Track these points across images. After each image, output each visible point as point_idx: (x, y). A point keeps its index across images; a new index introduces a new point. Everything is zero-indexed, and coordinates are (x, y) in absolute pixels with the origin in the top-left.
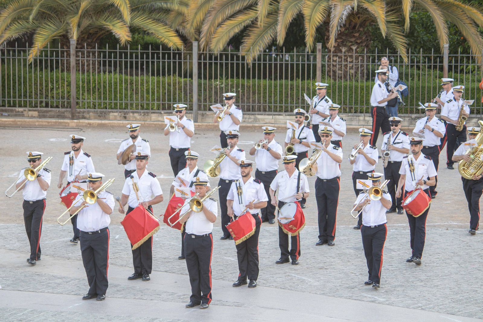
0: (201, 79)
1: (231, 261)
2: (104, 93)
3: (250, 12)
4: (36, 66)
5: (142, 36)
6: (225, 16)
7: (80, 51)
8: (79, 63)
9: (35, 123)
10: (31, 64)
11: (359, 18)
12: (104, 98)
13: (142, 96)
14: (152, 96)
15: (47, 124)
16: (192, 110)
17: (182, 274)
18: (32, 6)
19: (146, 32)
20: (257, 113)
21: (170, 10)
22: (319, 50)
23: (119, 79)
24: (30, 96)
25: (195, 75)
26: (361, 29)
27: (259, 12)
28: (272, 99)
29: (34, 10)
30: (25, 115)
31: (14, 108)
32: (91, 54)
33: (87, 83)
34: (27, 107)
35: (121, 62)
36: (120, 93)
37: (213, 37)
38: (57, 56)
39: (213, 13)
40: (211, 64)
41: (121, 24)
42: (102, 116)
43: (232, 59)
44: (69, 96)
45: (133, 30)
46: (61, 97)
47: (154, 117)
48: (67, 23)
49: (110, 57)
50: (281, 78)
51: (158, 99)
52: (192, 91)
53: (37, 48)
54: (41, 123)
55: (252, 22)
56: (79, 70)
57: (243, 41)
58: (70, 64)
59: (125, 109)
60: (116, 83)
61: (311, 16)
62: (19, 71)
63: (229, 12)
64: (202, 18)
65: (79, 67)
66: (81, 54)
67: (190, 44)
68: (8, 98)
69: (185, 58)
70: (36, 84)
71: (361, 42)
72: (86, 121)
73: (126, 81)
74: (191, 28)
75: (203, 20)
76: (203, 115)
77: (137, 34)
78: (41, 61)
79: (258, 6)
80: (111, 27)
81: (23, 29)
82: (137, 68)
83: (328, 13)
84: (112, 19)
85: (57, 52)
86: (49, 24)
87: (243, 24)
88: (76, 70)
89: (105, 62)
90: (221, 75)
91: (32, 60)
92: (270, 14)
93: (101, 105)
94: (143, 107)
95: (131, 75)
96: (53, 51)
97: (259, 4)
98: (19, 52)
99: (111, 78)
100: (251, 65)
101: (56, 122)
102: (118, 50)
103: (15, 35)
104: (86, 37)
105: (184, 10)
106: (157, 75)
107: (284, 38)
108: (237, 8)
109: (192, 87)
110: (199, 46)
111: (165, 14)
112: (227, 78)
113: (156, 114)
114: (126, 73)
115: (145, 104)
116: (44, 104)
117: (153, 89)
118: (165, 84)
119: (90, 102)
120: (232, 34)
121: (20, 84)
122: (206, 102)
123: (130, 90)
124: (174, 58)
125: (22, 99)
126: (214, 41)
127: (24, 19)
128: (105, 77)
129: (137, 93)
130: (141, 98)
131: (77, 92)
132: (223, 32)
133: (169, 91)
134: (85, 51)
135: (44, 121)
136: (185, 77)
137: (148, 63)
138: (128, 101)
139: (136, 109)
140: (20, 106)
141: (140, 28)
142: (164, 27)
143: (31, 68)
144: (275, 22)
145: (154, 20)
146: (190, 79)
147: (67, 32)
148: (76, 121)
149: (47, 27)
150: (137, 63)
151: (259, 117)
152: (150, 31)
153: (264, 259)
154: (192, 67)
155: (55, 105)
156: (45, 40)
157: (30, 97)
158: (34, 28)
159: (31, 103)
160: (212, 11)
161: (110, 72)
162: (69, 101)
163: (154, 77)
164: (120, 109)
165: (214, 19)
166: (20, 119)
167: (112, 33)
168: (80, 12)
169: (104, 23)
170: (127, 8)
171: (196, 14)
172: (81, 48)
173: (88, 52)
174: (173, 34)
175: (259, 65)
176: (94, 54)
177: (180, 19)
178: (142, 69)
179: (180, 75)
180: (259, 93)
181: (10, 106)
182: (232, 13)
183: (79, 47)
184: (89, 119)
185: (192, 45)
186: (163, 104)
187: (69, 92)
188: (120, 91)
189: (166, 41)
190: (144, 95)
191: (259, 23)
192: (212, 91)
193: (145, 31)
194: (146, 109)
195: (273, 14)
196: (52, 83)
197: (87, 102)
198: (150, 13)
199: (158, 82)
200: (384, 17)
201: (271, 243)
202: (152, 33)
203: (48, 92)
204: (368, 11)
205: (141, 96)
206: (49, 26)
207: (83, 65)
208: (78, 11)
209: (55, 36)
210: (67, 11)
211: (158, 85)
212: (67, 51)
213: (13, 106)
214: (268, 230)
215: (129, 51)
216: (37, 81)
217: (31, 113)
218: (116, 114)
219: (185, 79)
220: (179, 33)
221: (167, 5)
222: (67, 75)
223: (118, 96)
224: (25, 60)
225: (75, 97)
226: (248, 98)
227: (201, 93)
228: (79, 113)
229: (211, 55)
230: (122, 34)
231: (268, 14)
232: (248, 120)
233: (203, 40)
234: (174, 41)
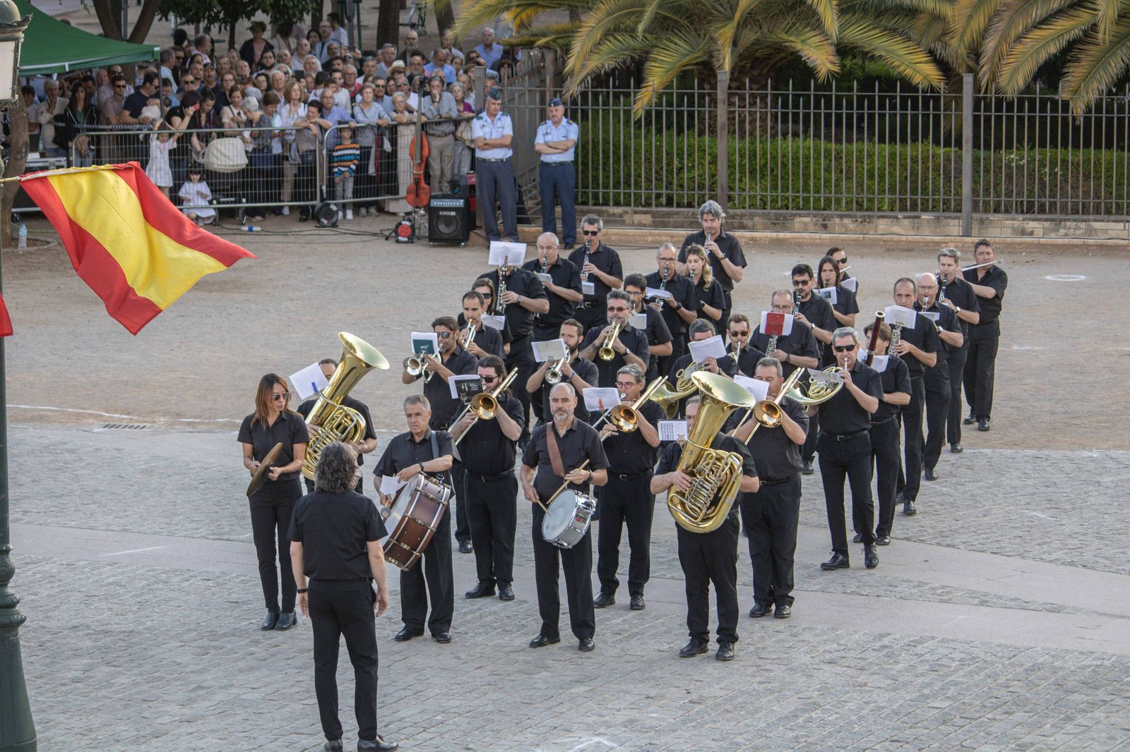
0: (979, 149)
1: (1039, 519)
2: (783, 178)
3: (1081, 14)
4: (648, 124)
5: (860, 62)
6: (1029, 21)
7: (736, 94)
8: (734, 118)
9: (646, 238)
10: (639, 120)
12: (782, 187)
13: (860, 185)
14: (879, 183)
16: (960, 211)
17: (938, 544)
18: (643, 6)
19: (869, 55)
20: (1092, 217)
21: (917, 10)
23: (814, 149)
24: (635, 184)
25: (967, 142)
27: (1100, 13)
28: (1123, 189)
29: (647, 14)
30: (627, 222)
31: (604, 208)
32: (758, 100)
33: (750, 158)
34: (630, 205)
35: (817, 116)
36: (815, 177)
37: (1006, 62)
38: (691, 104)
39: (1006, 15)
40: (999, 119)
41: (818, 38)
42: (778, 224)
43: (1043, 109)
44: (713, 184)
45: (843, 50)
46: (699, 186)
47: (883, 226)
48: (711, 38)
49: (796, 106)
51: (892, 190)
52: (961, 173)
53: (650, 88)
54: (657, 238)
55: (1085, 32)
56: (734, 132)
57: (1066, 70)
58: (716, 121)
59: (824, 209)
60: (807, 157)
62: (617, 133)
63: (1037, 12)
64: (982, 26)
65: (734, 125)
66: (739, 99)
67: (957, 78)
68: (593, 188)
69: (947, 108)
70: (648, 160)
72: (748, 234)
73: (828, 152)
74: (959, 46)
75: (986, 30)
76: (982, 222)
77: (850, 58)
78: (659, 114)
79: (1098, 2)
80: (799, 46)
81: (624, 50)
82: (850, 127)
84: (800, 29)
85: (691, 96)
86: (676, 40)
87: (1067, 37)
88: (729, 132)
89: (785, 116)
90: (1020, 141)
91: (641, 113)
92: (1122, 17)
93: (777, 201)
94: (862, 206)
95: (839, 141)
96: (683, 94)
98: (616, 96)
99: (798, 147)
100: (1082, 120)
102: (812, 92)
103: (609, 64)
104: (749, 65)
105: (947, 10)
106: (890, 142)
109: (961, 166)
110: (976, 82)
111: (906, 20)
112: (1032, 147)
113: (886, 220)
114: (828, 138)
115: (865, 200)
116: (664, 200)
117: (882, 170)
118: (906, 159)
119: (755, 196)
120: (1043, 57)
121: (617, 161)
122: (989, 196)
123: (835, 171)
124: (926, 107)
125: (622, 190)
126: (1006, 72)
127: (626, 31)
128: (784, 146)
129: (849, 178)
130: (857, 187)
131: (729, 176)
132: (1024, 53)
133: (914, 173)
134: (747, 93)
135: (664, 234)
136: (947, 144)
137: (871, 117)
138: (831, 193)
139: (848, 210)
140: (617, 204)
141: (857, 47)
142: (905, 45)
143: (640, 128)
145: (885, 30)
146: (957, 149)
147: (711, 56)
149: (672, 45)
150: (850, 117)
151: (1097, 225)
152: (877, 53)
153: (1106, 516)
154: (961, 126)
155: (685, 201)
156: (668, 72)
157: (638, 185)
158: (646, 49)
159: (638, 197)
160: (1003, 11)
161: (796, 135)
162: (713, 193)
163: (883, 145)
164: (815, 209)
165: (1008, 28)
166: (617, 231)
167: (801, 57)
168: (738, 15)
169: (785, 37)
170: (832, 8)
171: (970, 17)
172: (738, 88)
173: (753, 96)
174: (922, 57)
175: (1098, 120)
176: (764, 98)
177: (937, 29)
178: (860, 129)
179: (936, 142)
180: (1098, 178)
181: (597, 204)
182: (1044, 15)
183: (734, 85)
184: (753, 229)
185: (962, 78)
186: (900, 199)
187: (713, 176)
188: (814, 172)
189: (908, 72)
190: (863, 182)
191: (1100, 36)
192: (1001, 173)
193: (867, 53)
194: (867, 210)
196: (680, 157)
197: (750, 196)
198: (878, 17)
199: (893, 155)
201: (1120, 484)
202: (881, 57)
203: (672, 175)
205: (857, 183)
206: (675, 44)
207: (742, 122)
208: (734, 14)
209: (688, 65)
210: (711, 14)
211: (892, 162)
212: (709, 95)
213: (603, 205)
214: (1113, 456)
215: (834, 93)
216: (651, 154)
217: (637, 218)
218: (806, 220)
219: (947, 149)
220: (936, 56)
222: (709, 141)
223: (812, 183)
224: (627, 113)
225: (725, 186)
226: (1075, 188)
227: (980, 177)
228: (733, 217)
229: (999, 102)
230: (821, 59)
231: (1120, 16)
232: (1072, 231)
233: (984, 69)
234: (924, 73)
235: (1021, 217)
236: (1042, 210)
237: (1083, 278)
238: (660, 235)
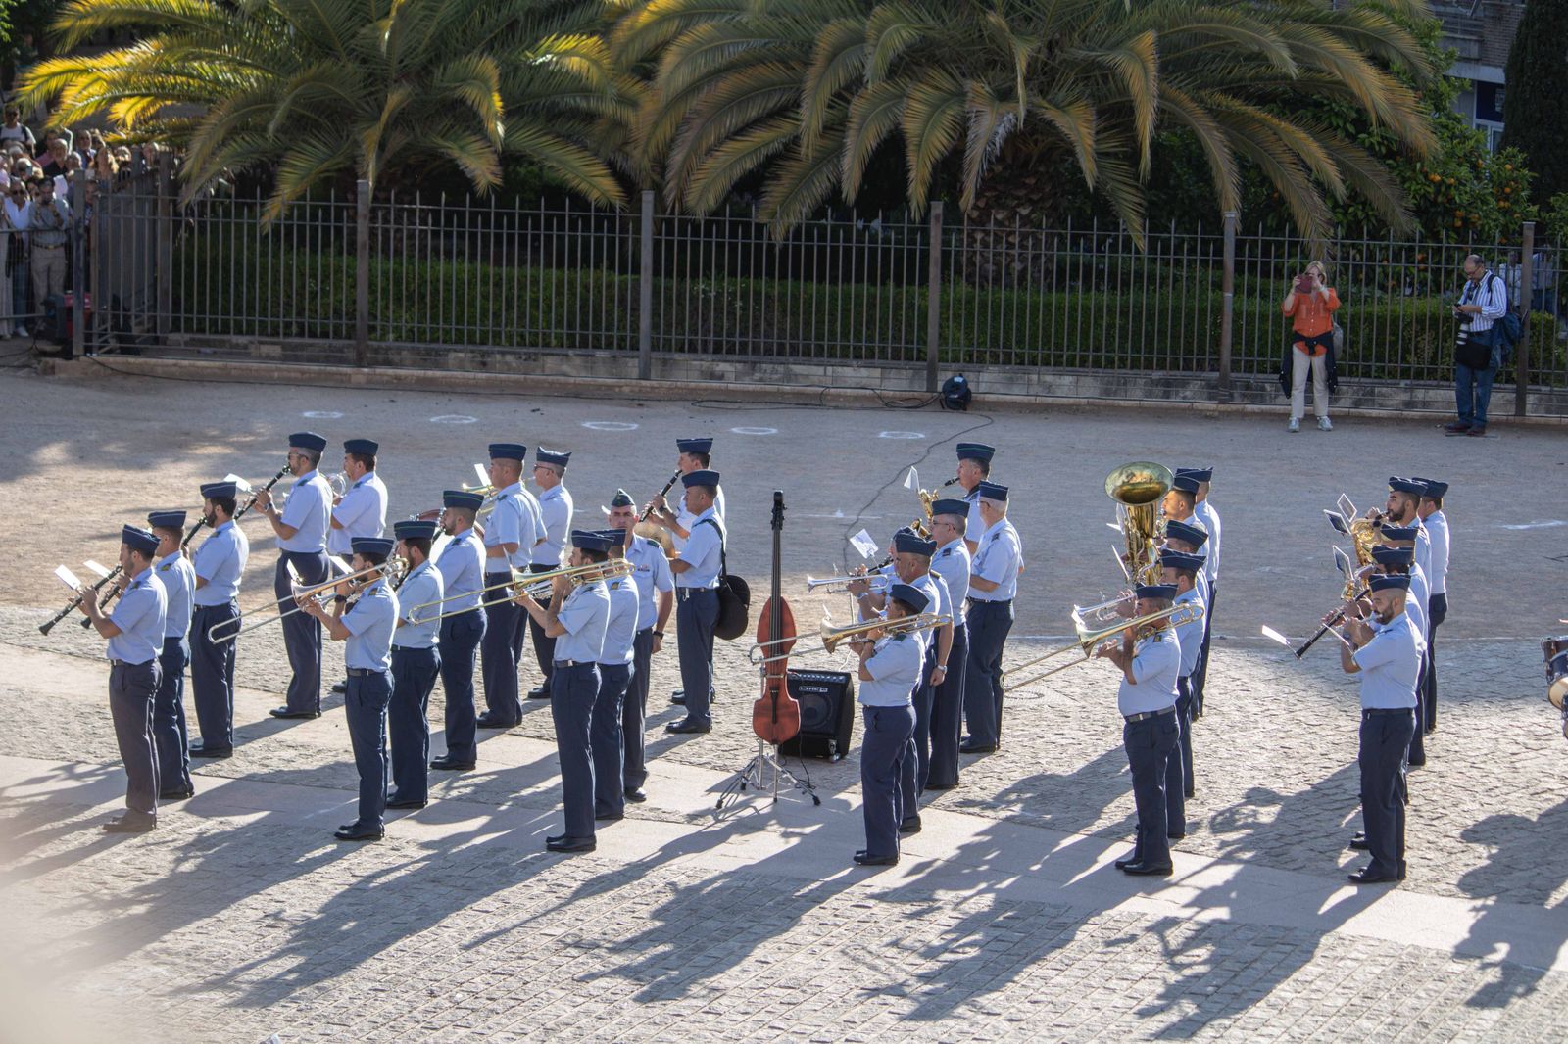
0: (660, 277)
2: (432, 307)
3: (783, 124)
4: (277, 241)
6: (723, 131)
7: (380, 208)
8: (377, 236)
9: (273, 373)
10: (266, 236)
11: (1036, 142)
12: (432, 318)
13: (522, 316)
14: (544, 315)
15: (299, 375)
16: (637, 349)
18: (275, 101)
19: (538, 165)
20: (791, 360)
21: (594, 115)
22: (937, 217)
23: (470, 274)
24: (261, 311)
25: (646, 268)
26: (1042, 169)
27: (803, 124)
28: (824, 330)
29: (280, 111)
30: (253, 354)
31: (226, 337)
32: (405, 215)
33: (394, 281)
34: (254, 334)
36: (470, 306)
37: (695, 178)
38: (327, 218)
39: (698, 122)
40: (682, 244)
41: (478, 145)
42: (428, 360)
43: (733, 234)
44: (352, 312)
45: (508, 158)
46: (334, 315)
47: (551, 366)
48: (355, 141)
49: (449, 223)
50: (847, 279)
51: (559, 323)
52: (639, 306)
53: (280, 199)
54: (285, 374)
55: (786, 145)
56: (376, 251)
57: (765, 189)
58: (355, 238)
59: (481, 344)
60: (461, 283)
61: (921, 136)
62: (239, 250)
63: (731, 121)
64: (669, 136)
65: (377, 244)
66: (383, 214)
67: (637, 195)
68: (210, 314)
69: (624, 230)
70: (278, 281)
71: (1041, 199)
72: (391, 371)
73: (485, 278)
74: (643, 157)
75: (673, 140)
76: (665, 362)
78: (289, 229)
79: (801, 110)
80: (455, 153)
81: (253, 153)
83: (962, 129)
84: (458, 133)
85: (327, 209)
86: (314, 142)
87: (764, 151)
88: (370, 251)
89: (436, 234)
90: (708, 269)
91: (269, 229)
92: (828, 128)
93: (426, 333)
94: (524, 341)
95: (498, 263)
96: (318, 207)
97: (804, 104)
98: (239, 207)
99: (451, 270)
100: (778, 248)
101: (320, 373)
102: (468, 208)
104: (398, 172)
105: (629, 115)
106: (557, 267)
107: (857, 185)
108: (753, 113)
109: (640, 297)
110: (659, 201)
111: (583, 125)
112: (721, 277)
113: (554, 358)
114: (485, 259)
115: (528, 333)
116: (294, 329)
117: (547, 299)
118: (576, 287)
119: (400, 327)
120: (737, 173)
121: (239, 282)
122: (671, 333)
123: (494, 299)
124: (599, 228)
125: (244, 317)
126: (695, 189)
127: (255, 130)
128: (435, 267)
129: (509, 307)
130: (518, 319)
131: (370, 302)
132: (716, 168)
133: (586, 304)
134: (392, 207)
135: (293, 369)
136: (623, 270)
137: (536, 238)
138: (488, 325)
139: (509, 345)
140: (239, 332)
141: (524, 155)
142: (582, 154)
143: (266, 245)
144: (838, 151)
145: (558, 137)
146: (635, 276)
147: (355, 162)
148: (366, 370)
149: (309, 148)
150: (511, 237)
151: (797, 369)
152: (547, 163)
154: (640, 251)
155: (319, 331)
156: (301, 179)
157: (264, 312)
158: (278, 152)
159: (263, 326)
160: (693, 118)
162: (351, 322)
163: (550, 271)
164: (470, 343)
165: (698, 139)
166: (239, 363)
167: (458, 166)
168: (385, 115)
169: (440, 141)
172: (383, 201)
173: (399, 211)
174: (600, 170)
175: (797, 249)
176: (411, 213)
177: (617, 137)
178: (523, 254)
179: (611, 268)
180: (795, 314)
181: (215, 332)
182: (740, 125)
183: (378, 197)
184: (399, 365)
185: (641, 197)
186: (569, 335)
187: (351, 302)
188: (470, 300)
189: (584, 186)
190: (525, 314)
191: (803, 150)
192: (686, 307)
193: (536, 163)
194: (530, 346)
195: (835, 128)
196: (314, 276)
197: (394, 327)
198: (549, 121)
199: (560, 282)
200: (1090, 142)
202: (551, 168)
203: (304, 300)
204: (1055, 128)
205: (519, 315)
206: (313, 146)
207: (386, 240)
208: (381, 115)
209: (327, 171)
210: (355, 113)
212: (348, 208)
213: (222, 333)
215: (493, 209)
216: (280, 275)
217: (265, 349)
218: (461, 355)
219: (623, 276)
220: (616, 168)
221: (588, 101)
222: (348, 261)
223: (466, 314)
224: (252, 228)
225: (366, 315)
226: (770, 324)
227: (660, 309)
228: (376, 351)
229: (683, 224)
230: (482, 169)
231: (826, 128)
232: (770, 376)
233: (671, 185)
234: (602, 187)
235: (710, 357)
236: (731, 351)
237: (774, 431)
238: (289, 371)
